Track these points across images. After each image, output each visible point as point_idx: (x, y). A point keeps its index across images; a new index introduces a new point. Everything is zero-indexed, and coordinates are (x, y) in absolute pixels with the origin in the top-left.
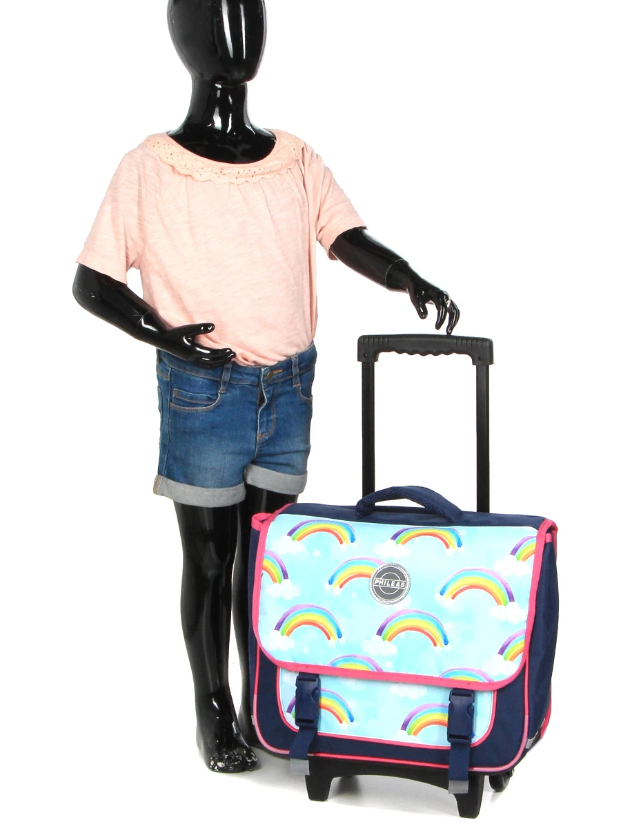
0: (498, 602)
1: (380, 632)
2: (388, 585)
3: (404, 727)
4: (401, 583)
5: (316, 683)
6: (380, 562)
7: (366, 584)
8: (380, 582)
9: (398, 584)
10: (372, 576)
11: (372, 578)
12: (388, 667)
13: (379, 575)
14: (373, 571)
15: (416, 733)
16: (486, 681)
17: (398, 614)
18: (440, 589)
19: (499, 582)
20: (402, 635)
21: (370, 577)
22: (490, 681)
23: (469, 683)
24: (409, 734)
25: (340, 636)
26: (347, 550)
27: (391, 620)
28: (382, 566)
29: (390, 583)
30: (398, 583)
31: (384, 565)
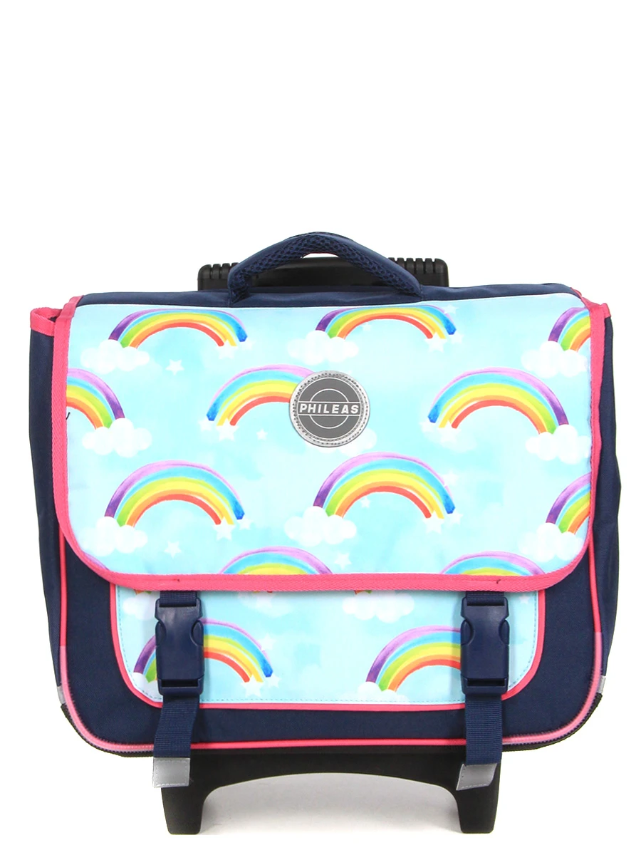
0: (540, 427)
1: (320, 500)
2: (325, 411)
3: (373, 675)
4: (350, 406)
5: (197, 608)
6: (306, 372)
7: (282, 412)
8: (311, 408)
9: (345, 409)
10: (294, 397)
11: (292, 401)
12: (340, 565)
13: (306, 395)
14: (291, 388)
15: (395, 685)
16: (530, 574)
17: (353, 462)
18: (428, 410)
19: (537, 391)
20: (365, 501)
21: (289, 401)
22: (536, 572)
23: (498, 580)
24: (382, 688)
25: (240, 515)
26: (233, 356)
27: (340, 475)
28: (309, 378)
29: (330, 408)
30: (346, 406)
31: (314, 376)
